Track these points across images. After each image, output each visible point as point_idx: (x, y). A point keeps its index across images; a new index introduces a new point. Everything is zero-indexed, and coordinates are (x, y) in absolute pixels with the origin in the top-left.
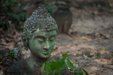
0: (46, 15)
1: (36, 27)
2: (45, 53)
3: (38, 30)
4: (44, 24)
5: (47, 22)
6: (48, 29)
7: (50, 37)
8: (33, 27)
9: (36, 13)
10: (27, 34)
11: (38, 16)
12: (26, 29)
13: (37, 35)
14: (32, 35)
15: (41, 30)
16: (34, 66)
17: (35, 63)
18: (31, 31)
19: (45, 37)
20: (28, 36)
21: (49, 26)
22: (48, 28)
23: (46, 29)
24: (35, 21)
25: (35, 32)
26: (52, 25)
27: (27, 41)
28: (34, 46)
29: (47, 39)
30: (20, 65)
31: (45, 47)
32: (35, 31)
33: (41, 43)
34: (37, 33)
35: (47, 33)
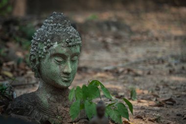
0: (66, 23)
1: (52, 40)
2: (66, 79)
3: (56, 45)
4: (63, 36)
5: (69, 33)
6: (70, 44)
7: (72, 56)
8: (49, 40)
9: (52, 21)
10: (37, 52)
11: (55, 24)
12: (37, 45)
13: (54, 52)
14: (47, 53)
15: (60, 44)
16: (49, 100)
17: (49, 96)
18: (46, 47)
19: (66, 54)
20: (40, 54)
21: (72, 38)
22: (70, 42)
23: (67, 43)
24: (51, 32)
25: (51, 48)
26: (75, 37)
27: (37, 63)
28: (49, 68)
29: (69, 59)
30: (28, 99)
31: (66, 70)
32: (52, 46)
33: (59, 64)
34: (54, 50)
35: (69, 49)
